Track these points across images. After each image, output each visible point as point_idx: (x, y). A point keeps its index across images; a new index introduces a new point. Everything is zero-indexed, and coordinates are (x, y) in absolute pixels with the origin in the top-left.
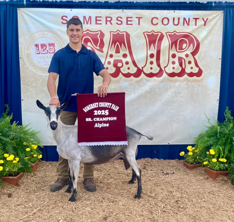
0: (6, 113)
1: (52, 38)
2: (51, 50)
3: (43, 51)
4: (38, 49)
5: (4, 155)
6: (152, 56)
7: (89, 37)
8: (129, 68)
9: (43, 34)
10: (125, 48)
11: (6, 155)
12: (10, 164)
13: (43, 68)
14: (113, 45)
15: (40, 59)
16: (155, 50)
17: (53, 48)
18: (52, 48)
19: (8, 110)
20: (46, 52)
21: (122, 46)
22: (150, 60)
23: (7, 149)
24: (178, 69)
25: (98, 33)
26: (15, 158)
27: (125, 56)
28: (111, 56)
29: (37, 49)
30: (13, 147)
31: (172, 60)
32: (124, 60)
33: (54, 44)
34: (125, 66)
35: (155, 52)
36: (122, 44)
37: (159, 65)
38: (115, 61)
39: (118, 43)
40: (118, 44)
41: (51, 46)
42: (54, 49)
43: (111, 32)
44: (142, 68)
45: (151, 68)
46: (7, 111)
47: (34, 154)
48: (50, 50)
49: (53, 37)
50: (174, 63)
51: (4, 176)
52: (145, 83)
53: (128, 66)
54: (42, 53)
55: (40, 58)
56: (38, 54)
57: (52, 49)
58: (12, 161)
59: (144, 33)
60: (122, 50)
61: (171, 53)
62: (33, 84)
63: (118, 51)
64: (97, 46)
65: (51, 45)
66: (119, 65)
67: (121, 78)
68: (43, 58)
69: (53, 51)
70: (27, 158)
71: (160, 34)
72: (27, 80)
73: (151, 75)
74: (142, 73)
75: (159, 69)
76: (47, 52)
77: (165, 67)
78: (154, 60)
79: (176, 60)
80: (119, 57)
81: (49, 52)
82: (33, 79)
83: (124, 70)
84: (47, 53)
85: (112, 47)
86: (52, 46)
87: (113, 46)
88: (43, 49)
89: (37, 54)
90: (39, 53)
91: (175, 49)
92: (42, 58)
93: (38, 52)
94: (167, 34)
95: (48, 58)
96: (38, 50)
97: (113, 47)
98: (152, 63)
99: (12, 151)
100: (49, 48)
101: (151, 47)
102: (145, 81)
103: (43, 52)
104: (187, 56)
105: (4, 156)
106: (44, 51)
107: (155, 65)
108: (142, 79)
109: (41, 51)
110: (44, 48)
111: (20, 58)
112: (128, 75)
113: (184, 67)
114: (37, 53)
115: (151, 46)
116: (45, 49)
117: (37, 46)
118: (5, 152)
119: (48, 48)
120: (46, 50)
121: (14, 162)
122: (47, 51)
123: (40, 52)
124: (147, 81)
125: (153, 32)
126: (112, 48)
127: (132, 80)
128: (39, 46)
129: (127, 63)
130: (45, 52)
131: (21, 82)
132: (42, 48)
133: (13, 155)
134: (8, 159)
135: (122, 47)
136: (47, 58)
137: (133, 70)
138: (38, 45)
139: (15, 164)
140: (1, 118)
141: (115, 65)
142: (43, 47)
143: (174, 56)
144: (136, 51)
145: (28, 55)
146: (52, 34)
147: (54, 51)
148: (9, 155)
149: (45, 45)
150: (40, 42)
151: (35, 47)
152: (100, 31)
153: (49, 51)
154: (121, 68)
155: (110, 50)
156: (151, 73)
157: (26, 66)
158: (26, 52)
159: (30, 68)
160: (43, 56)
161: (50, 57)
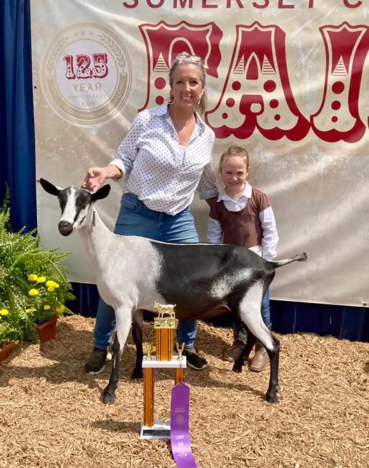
1: (102, 42)
2: (99, 69)
3: (81, 73)
4: (70, 66)
6: (338, 87)
7: (186, 38)
8: (277, 117)
9: (83, 33)
10: (271, 67)
13: (82, 112)
14: (243, 58)
15: (76, 90)
16: (346, 74)
17: (103, 66)
18: (100, 64)
19: (8, 202)
20: (87, 74)
21: (264, 62)
22: (332, 97)
25: (207, 31)
27: (269, 86)
28: (237, 86)
29: (69, 68)
32: (268, 98)
33: (106, 55)
34: (269, 112)
35: (346, 80)
36: (265, 58)
37: (355, 112)
38: (245, 97)
39: (254, 54)
40: (253, 58)
41: (99, 62)
42: (105, 68)
43: (238, 27)
44: (312, 117)
45: (335, 119)
46: (6, 204)
48: (97, 71)
49: (104, 38)
52: (315, 156)
53: (276, 111)
54: (79, 78)
55: (76, 88)
56: (72, 80)
57: (102, 68)
59: (321, 29)
60: (263, 72)
62: (60, 147)
63: (252, 75)
65: (99, 59)
66: (255, 108)
67: (257, 141)
68: (81, 87)
69: (102, 71)
70: (28, 310)
71: (364, 30)
72: (48, 138)
73: (332, 136)
74: (311, 128)
75: (353, 121)
76: (91, 74)
78: (343, 98)
80: (255, 88)
81: (94, 75)
82: (60, 136)
83: (266, 121)
84: (91, 77)
85: (240, 64)
86: (101, 61)
87: (241, 61)
88: (82, 67)
89: (70, 78)
90: (74, 78)
92: (79, 88)
93: (72, 75)
95: (92, 88)
96: (71, 70)
97: (243, 64)
98: (336, 105)
100: (96, 65)
101: (338, 66)
102: (317, 150)
103: (83, 75)
106: (83, 72)
107: (344, 111)
108: (308, 147)
109: (78, 72)
110: (84, 66)
111: (33, 88)
112: (274, 134)
114: (69, 76)
115: (339, 63)
116: (87, 67)
117: (69, 59)
119: (92, 66)
120: (87, 70)
122: (90, 71)
123: (76, 74)
124: (323, 149)
125: (345, 26)
126: (238, 66)
127: (283, 146)
129: (274, 104)
131: (36, 142)
135: (264, 64)
136: (89, 88)
137: (289, 122)
138: (72, 58)
141: (245, 108)
142: (82, 62)
144: (298, 75)
145: (51, 82)
149: (86, 58)
151: (65, 62)
152: (213, 24)
153: (94, 72)
154: (258, 117)
155: (235, 72)
156: (334, 130)
157: (47, 107)
158: (47, 74)
159: (55, 112)
160: (81, 84)
161: (96, 87)
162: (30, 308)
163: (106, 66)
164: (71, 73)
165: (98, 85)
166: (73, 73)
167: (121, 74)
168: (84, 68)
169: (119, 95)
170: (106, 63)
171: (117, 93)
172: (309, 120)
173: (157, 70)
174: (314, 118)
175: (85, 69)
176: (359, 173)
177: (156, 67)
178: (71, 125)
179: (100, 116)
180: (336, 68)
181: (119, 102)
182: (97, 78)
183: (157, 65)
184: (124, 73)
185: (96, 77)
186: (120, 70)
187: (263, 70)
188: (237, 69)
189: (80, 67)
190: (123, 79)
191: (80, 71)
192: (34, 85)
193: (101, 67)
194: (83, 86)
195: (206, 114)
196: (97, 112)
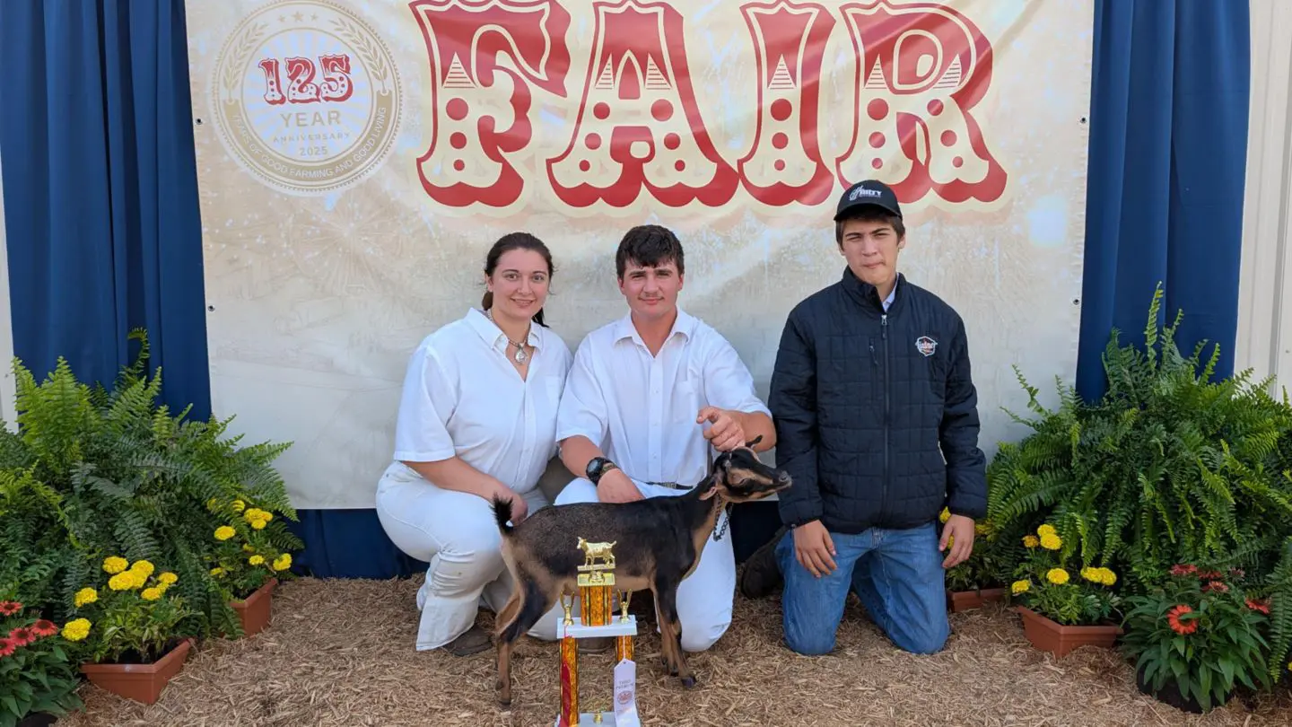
0: (138, 368)
1: (339, 34)
2: (332, 83)
3: (297, 91)
4: (274, 80)
5: (103, 563)
6: (781, 110)
7: (503, 26)
8: (680, 166)
9: (298, 17)
10: (661, 76)
11: (114, 563)
12: (124, 606)
13: (303, 168)
14: (610, 61)
15: (287, 125)
16: (793, 86)
17: (341, 79)
18: (336, 75)
20: (309, 93)
21: (649, 67)
22: (772, 127)
23: (119, 536)
24: (896, 168)
25: (542, 12)
26: (156, 574)
27: (661, 111)
28: (602, 112)
29: (272, 83)
30: (150, 525)
31: (868, 126)
32: (660, 131)
33: (347, 59)
34: (665, 157)
35: (793, 94)
36: (650, 60)
37: (813, 152)
38: (618, 131)
39: (629, 54)
40: (629, 60)
41: (333, 71)
42: (345, 82)
43: (596, 5)
44: (740, 163)
45: (780, 165)
46: (142, 360)
47: (254, 553)
48: (330, 88)
49: (341, 26)
50: (878, 140)
51: (95, 663)
52: (752, 231)
53: (675, 155)
54: (294, 101)
55: (286, 120)
56: (278, 105)
57: (340, 83)
58: (139, 591)
59: (743, 9)
60: (647, 86)
61: (868, 95)
62: (256, 237)
63: (630, 90)
64: (538, 71)
65: (334, 65)
66: (639, 150)
67: (646, 210)
68: (298, 120)
69: (340, 88)
70: (215, 571)
71: (816, 12)
72: (231, 221)
73: (778, 195)
74: (740, 183)
75: (811, 166)
76: (318, 94)
77: (839, 160)
78: (791, 126)
79: (888, 127)
80: (635, 114)
81: (325, 95)
82: (257, 217)
83: (660, 172)
84: (318, 100)
85: (605, 71)
86: (336, 68)
87: (607, 66)
88: (299, 81)
89: (273, 102)
90: (282, 101)
91: (883, 81)
92: (293, 120)
93: (278, 97)
94: (849, 12)
95: (321, 120)
96: (275, 86)
97: (611, 72)
98: (780, 141)
99: (145, 542)
100: (326, 77)
101: (777, 72)
102: (754, 220)
103: (299, 96)
104: (936, 108)
105: (105, 566)
106: (301, 89)
107: (795, 151)
108: (737, 216)
109: (291, 90)
110: (303, 78)
111: (195, 122)
112: (675, 196)
113: (921, 157)
114: (270, 99)
115: (779, 67)
116: (309, 81)
117: (269, 66)
118: (112, 549)
119: (319, 79)
120: (309, 85)
121: (150, 594)
122: (315, 88)
123: (286, 95)
124: (764, 219)
125: (783, 4)
126: (602, 76)
127: (692, 216)
128: (279, 66)
129: (673, 142)
130: (305, 96)
131: (204, 230)
132: (292, 78)
133: (149, 561)
134: (115, 583)
135: (648, 72)
136: (315, 120)
137: (701, 173)
138: (277, 63)
139: (152, 606)
140: (115, 390)
141: (619, 153)
142: (299, 70)
143: (878, 111)
144: (711, 89)
145: (233, 111)
146: (335, 16)
147: (345, 90)
148: (125, 563)
149: (306, 64)
150: (282, 52)
151: (262, 71)
153: (324, 91)
154: (644, 165)
155: (598, 86)
156: (780, 185)
157: (226, 158)
158: (224, 94)
159: (244, 168)
160: (298, 114)
161: (330, 119)
162: (217, 566)
163: (348, 79)
164: (276, 92)
165: (334, 115)
166: (280, 91)
167: (378, 92)
168: (302, 82)
169: (376, 133)
170: (348, 73)
171: (372, 129)
172: (736, 169)
173: (448, 85)
174: (745, 165)
175: (304, 85)
177: (447, 80)
178: (279, 193)
179: (340, 174)
180: (775, 77)
181: (376, 146)
182: (331, 102)
183: (449, 75)
184: (384, 91)
185: (327, 99)
186: (378, 86)
187: (647, 81)
188: (600, 80)
189: (295, 81)
190: (384, 101)
191: (294, 89)
192: (195, 117)
193: (338, 80)
194: (300, 117)
195: (549, 162)
196: (333, 166)
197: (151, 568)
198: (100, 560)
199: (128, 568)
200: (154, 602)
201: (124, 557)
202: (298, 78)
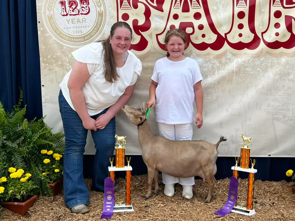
0: (19, 104)
2: (83, 9)
3: (72, 12)
4: (64, 8)
5: (8, 169)
6: (241, 15)
8: (204, 36)
10: (197, 4)
11: (12, 169)
12: (15, 183)
13: (74, 38)
15: (68, 23)
16: (246, 6)
17: (86, 7)
18: (85, 6)
19: (22, 100)
20: (76, 12)
22: (238, 21)
23: (13, 160)
24: (284, 36)
26: (24, 174)
27: (197, 16)
28: (176, 17)
29: (63, 9)
30: (23, 157)
31: (274, 20)
32: (196, 23)
34: (198, 33)
35: (246, 10)
37: (253, 30)
38: (181, 24)
41: (84, 4)
42: (88, 8)
44: (226, 34)
45: (240, 35)
46: (20, 102)
47: (56, 168)
48: (83, 10)
50: (277, 25)
51: (6, 201)
52: (230, 59)
53: (202, 32)
54: (71, 15)
55: (68, 22)
56: (65, 16)
58: (19, 179)
60: (192, 7)
61: (274, 9)
62: (58, 62)
63: (186, 9)
64: (153, 3)
67: (191, 51)
68: (72, 21)
69: (86, 10)
70: (44, 174)
72: (50, 56)
73: (239, 46)
74: (226, 42)
75: (252, 36)
76: (78, 12)
77: (263, 33)
78: (245, 21)
79: (282, 21)
80: (188, 17)
81: (81, 13)
83: (196, 38)
84: (79, 14)
85: (177, 2)
86: (85, 3)
88: (72, 8)
89: (64, 15)
90: (67, 15)
91: (280, 4)
92: (70, 21)
93: (65, 14)
95: (80, 21)
96: (64, 10)
97: (179, 3)
98: (241, 26)
99: (21, 163)
100: (81, 6)
101: (240, 1)
102: (230, 55)
105: (9, 170)
106: (73, 11)
107: (246, 30)
108: (225, 53)
110: (74, 7)
111: (38, 23)
113: (294, 32)
114: (63, 14)
116: (76, 8)
117: (62, 3)
118: (11, 165)
120: (76, 9)
121: (22, 180)
122: (78, 11)
123: (68, 13)
124: (234, 55)
126: (176, 4)
127: (208, 54)
129: (201, 27)
130: (74, 13)
132: (70, 7)
133: (23, 169)
134: (12, 176)
135: (193, 2)
136: (78, 22)
137: (211, 38)
138: (65, 2)
139: (23, 184)
140: (12, 112)
142: (72, 4)
143: (278, 14)
144: (215, 8)
145: (51, 18)
147: (88, 11)
148: (16, 170)
149: (75, 2)
151: (60, 5)
153: (81, 11)
154: (191, 36)
155: (174, 8)
156: (240, 42)
157: (48, 35)
158: (47, 12)
159: (54, 38)
160: (72, 20)
161: (83, 21)
162: (44, 172)
163: (88, 7)
164: (65, 12)
165: (84, 20)
166: (66, 12)
167: (99, 11)
168: (74, 8)
169: (98, 26)
170: (89, 5)
171: (97, 24)
172: (224, 37)
173: (122, 9)
174: (227, 35)
175: (74, 9)
176: (259, 69)
177: (122, 7)
178: (66, 46)
179: (86, 40)
180: (239, 3)
182: (83, 15)
183: (123, 5)
184: (101, 11)
185: (82, 14)
186: (98, 9)
187: (192, 6)
188: (175, 6)
189: (71, 8)
190: (101, 15)
191: (71, 11)
192: (38, 21)
193: (85, 7)
194: (73, 20)
195: (157, 35)
196: (84, 37)
197: (23, 171)
198: (7, 168)
199: (16, 171)
200: (24, 183)
201: (15, 168)
202: (72, 7)
